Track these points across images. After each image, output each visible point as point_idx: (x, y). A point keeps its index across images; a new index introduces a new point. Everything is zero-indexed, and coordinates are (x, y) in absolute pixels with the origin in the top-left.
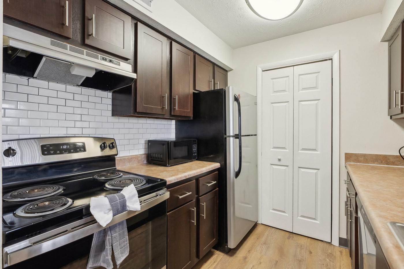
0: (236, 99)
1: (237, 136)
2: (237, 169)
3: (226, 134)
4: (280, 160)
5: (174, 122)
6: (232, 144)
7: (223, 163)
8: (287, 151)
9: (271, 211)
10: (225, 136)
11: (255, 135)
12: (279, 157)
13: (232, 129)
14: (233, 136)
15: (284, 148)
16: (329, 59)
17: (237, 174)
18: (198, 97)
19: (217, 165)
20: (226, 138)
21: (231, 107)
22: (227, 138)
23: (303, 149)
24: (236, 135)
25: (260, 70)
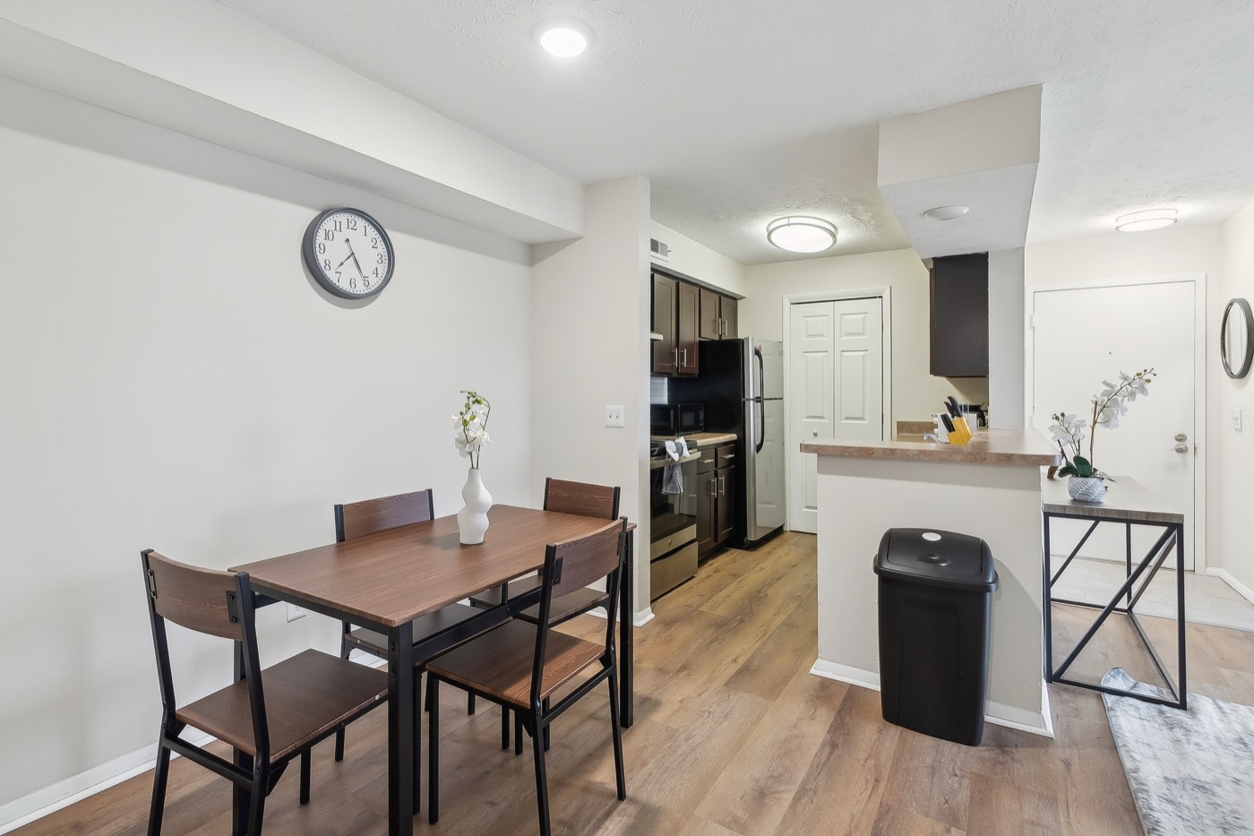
0: (757, 353)
1: (759, 400)
2: (758, 443)
3: (744, 397)
4: (815, 434)
5: (666, 379)
6: (752, 410)
7: (741, 434)
8: (826, 421)
9: (804, 510)
10: (743, 400)
11: (782, 399)
12: (815, 431)
13: (752, 390)
14: (753, 400)
15: (822, 417)
16: (879, 297)
17: (759, 448)
18: (705, 348)
19: (733, 436)
20: (744, 402)
21: (751, 362)
22: (747, 402)
23: (847, 418)
24: (757, 398)
25: (787, 303)
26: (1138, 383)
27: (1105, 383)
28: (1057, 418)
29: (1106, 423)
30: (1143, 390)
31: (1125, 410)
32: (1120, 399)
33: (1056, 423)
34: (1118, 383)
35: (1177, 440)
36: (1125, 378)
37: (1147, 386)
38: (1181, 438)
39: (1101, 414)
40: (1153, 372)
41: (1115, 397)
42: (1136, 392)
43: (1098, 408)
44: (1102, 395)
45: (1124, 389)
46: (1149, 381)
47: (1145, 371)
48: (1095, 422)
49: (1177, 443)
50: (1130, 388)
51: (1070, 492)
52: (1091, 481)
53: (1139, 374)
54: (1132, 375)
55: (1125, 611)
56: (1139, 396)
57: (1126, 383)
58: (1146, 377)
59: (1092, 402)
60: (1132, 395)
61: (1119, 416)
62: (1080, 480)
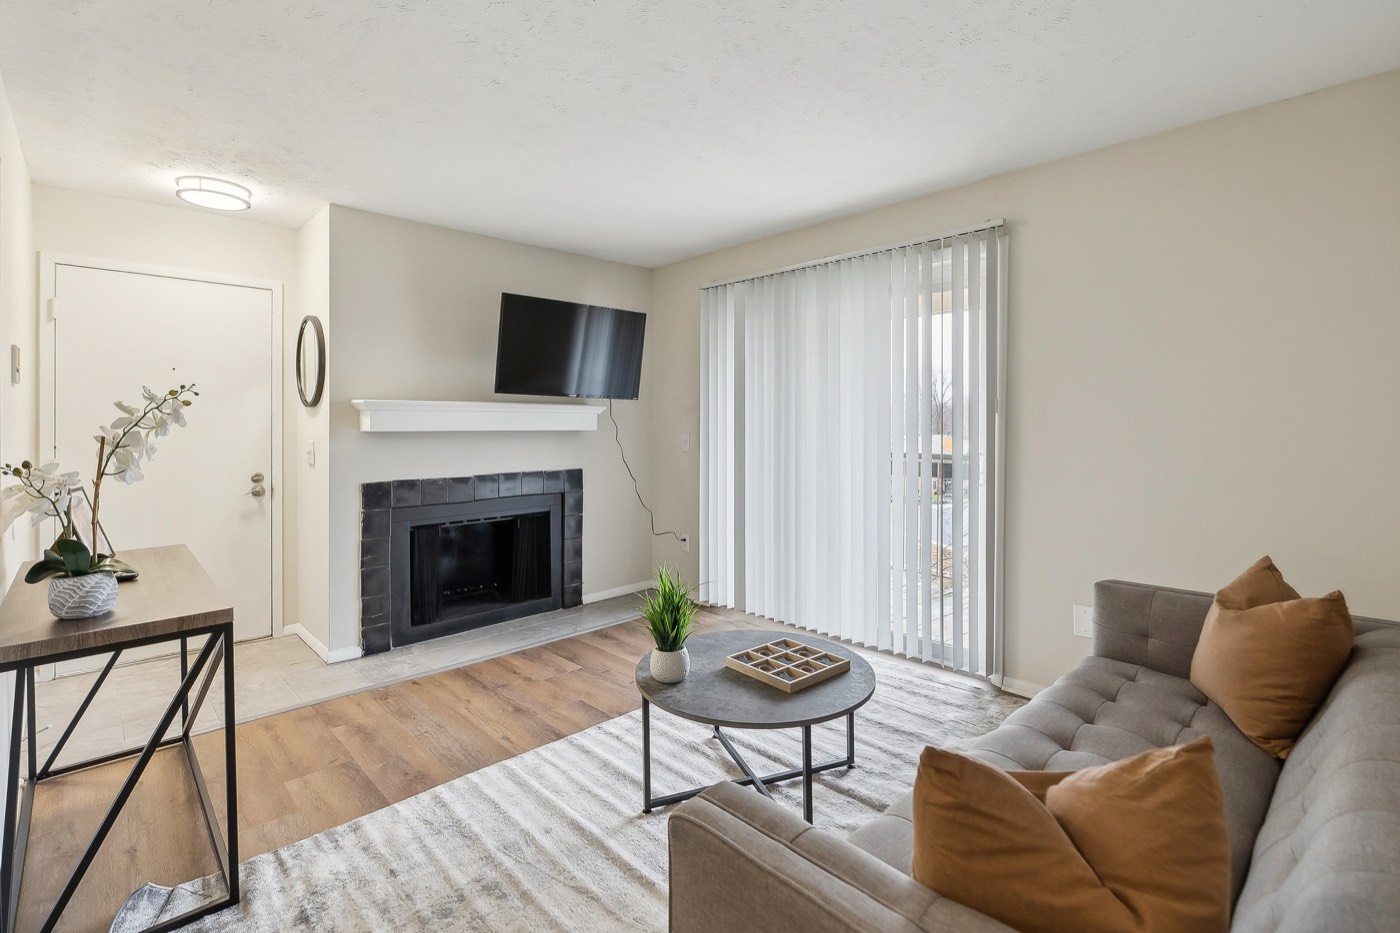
26: (170, 406)
27: (119, 405)
28: (17, 472)
29: (120, 473)
30: (177, 417)
31: (152, 450)
32: (143, 433)
33: (16, 481)
34: (139, 404)
35: (254, 481)
36: (152, 398)
37: (185, 410)
38: (257, 479)
39: (113, 459)
40: (194, 389)
41: (136, 429)
42: (168, 422)
43: (108, 449)
44: (115, 426)
45: (150, 415)
46: (187, 403)
47: (183, 387)
48: (101, 474)
49: (253, 485)
50: (160, 415)
51: (52, 607)
52: (91, 581)
53: (172, 393)
54: (161, 392)
55: (180, 740)
56: (173, 427)
57: (154, 405)
58: (182, 398)
59: (96, 438)
60: (161, 427)
61: (144, 462)
62: (70, 582)
